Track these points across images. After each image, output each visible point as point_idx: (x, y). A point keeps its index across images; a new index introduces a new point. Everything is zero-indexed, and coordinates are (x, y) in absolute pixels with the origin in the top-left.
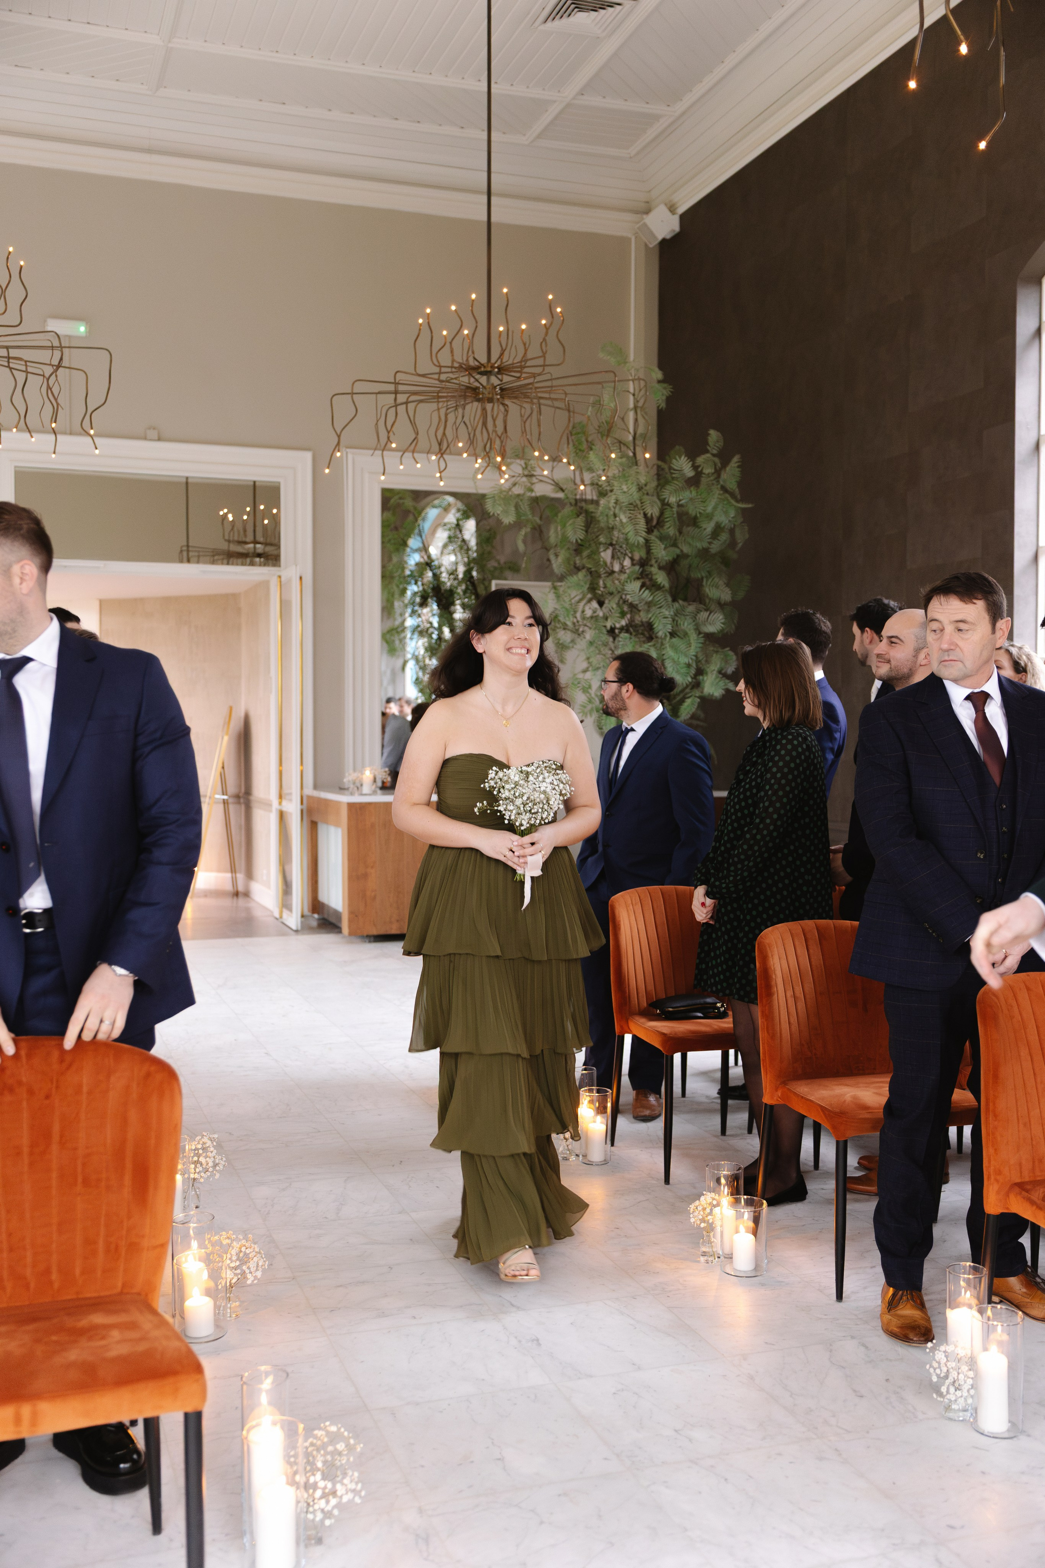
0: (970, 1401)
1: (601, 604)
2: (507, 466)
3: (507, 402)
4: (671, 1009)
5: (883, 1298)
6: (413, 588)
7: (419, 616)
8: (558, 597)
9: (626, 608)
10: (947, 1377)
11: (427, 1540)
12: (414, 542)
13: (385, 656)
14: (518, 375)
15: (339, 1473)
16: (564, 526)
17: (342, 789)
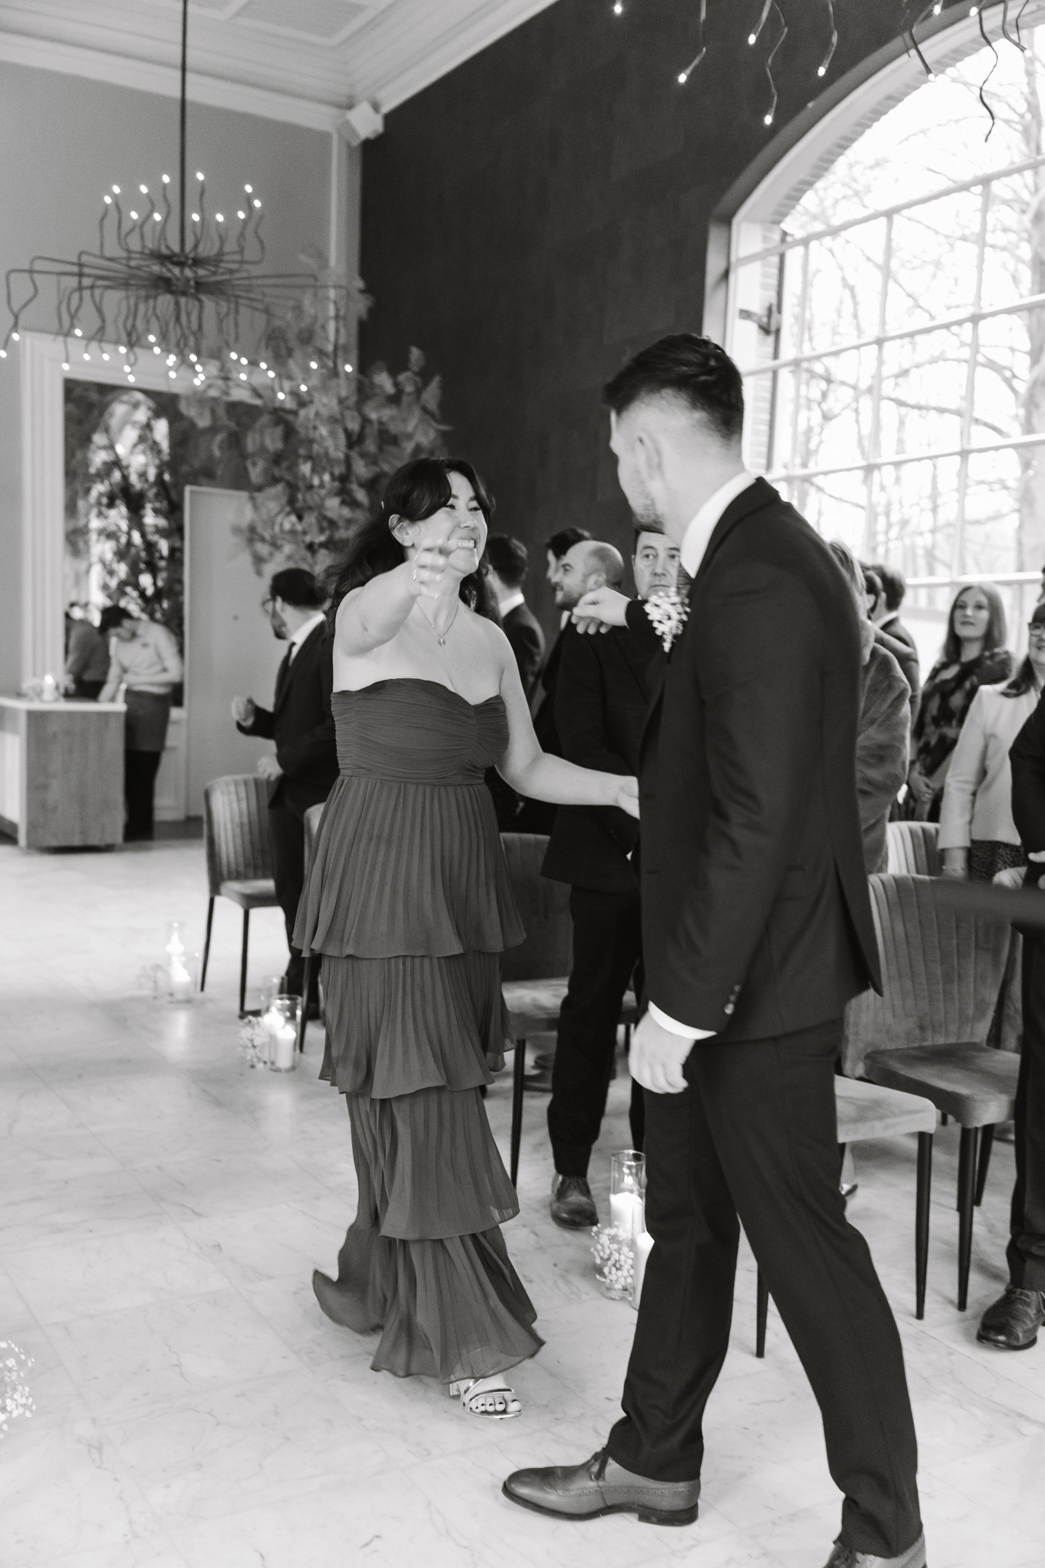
0: (629, 1280)
1: (300, 518)
2: (203, 365)
3: (203, 297)
5: (553, 1186)
6: (99, 488)
7: (106, 517)
8: (256, 508)
9: (325, 524)
10: (609, 1259)
11: (100, 1449)
12: (99, 439)
13: (69, 559)
14: (213, 269)
15: (8, 1389)
16: (262, 435)
17: (19, 695)
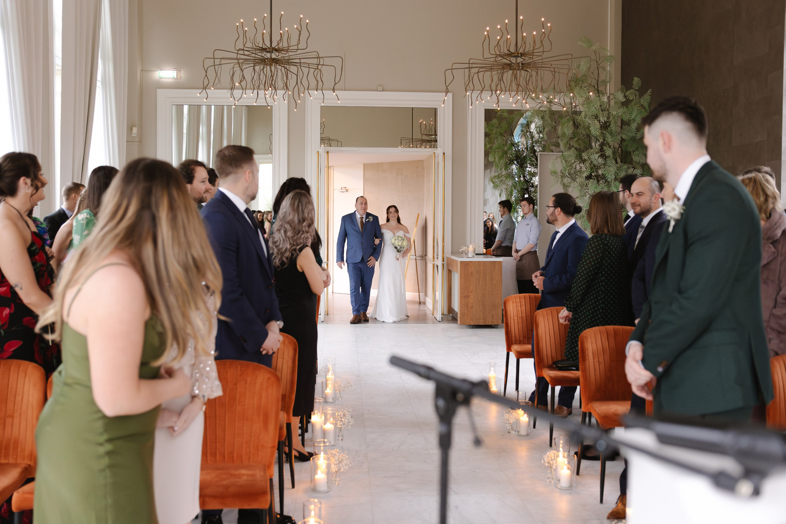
4: (560, 365)
9: (593, 167)
14: (531, 56)
